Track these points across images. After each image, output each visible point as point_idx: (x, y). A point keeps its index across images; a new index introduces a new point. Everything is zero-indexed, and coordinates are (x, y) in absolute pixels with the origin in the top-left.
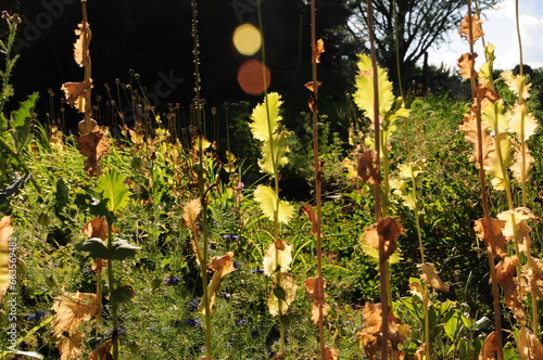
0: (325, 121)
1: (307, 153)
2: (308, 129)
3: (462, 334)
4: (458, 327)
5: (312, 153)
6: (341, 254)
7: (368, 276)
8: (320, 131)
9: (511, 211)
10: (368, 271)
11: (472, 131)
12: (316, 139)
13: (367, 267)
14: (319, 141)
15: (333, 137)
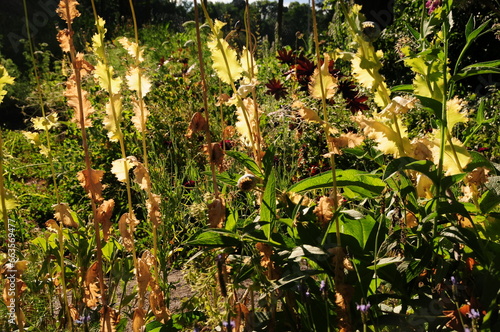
0: (46, 49)
1: (29, 80)
2: (28, 57)
3: (118, 255)
4: (115, 249)
5: (34, 80)
6: (51, 181)
7: (72, 201)
8: (40, 59)
9: (123, 159)
10: (73, 196)
11: (75, 96)
12: (35, 67)
13: (72, 193)
14: (40, 69)
15: (54, 65)
